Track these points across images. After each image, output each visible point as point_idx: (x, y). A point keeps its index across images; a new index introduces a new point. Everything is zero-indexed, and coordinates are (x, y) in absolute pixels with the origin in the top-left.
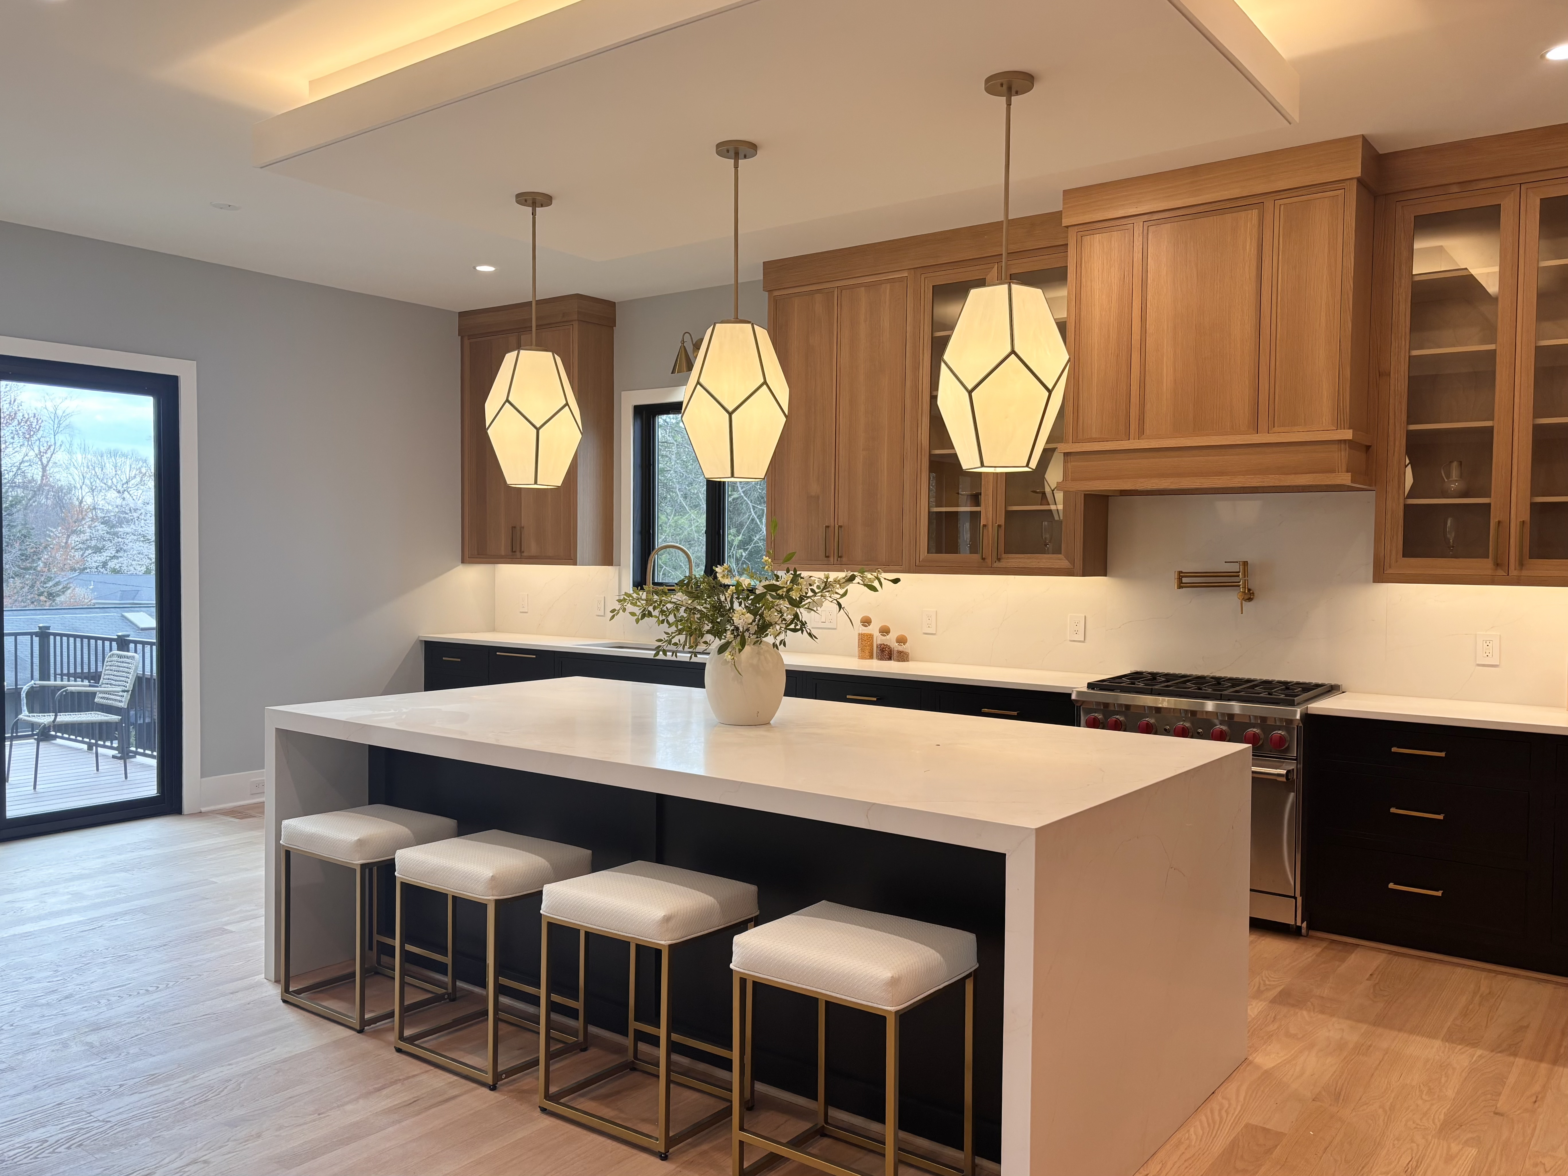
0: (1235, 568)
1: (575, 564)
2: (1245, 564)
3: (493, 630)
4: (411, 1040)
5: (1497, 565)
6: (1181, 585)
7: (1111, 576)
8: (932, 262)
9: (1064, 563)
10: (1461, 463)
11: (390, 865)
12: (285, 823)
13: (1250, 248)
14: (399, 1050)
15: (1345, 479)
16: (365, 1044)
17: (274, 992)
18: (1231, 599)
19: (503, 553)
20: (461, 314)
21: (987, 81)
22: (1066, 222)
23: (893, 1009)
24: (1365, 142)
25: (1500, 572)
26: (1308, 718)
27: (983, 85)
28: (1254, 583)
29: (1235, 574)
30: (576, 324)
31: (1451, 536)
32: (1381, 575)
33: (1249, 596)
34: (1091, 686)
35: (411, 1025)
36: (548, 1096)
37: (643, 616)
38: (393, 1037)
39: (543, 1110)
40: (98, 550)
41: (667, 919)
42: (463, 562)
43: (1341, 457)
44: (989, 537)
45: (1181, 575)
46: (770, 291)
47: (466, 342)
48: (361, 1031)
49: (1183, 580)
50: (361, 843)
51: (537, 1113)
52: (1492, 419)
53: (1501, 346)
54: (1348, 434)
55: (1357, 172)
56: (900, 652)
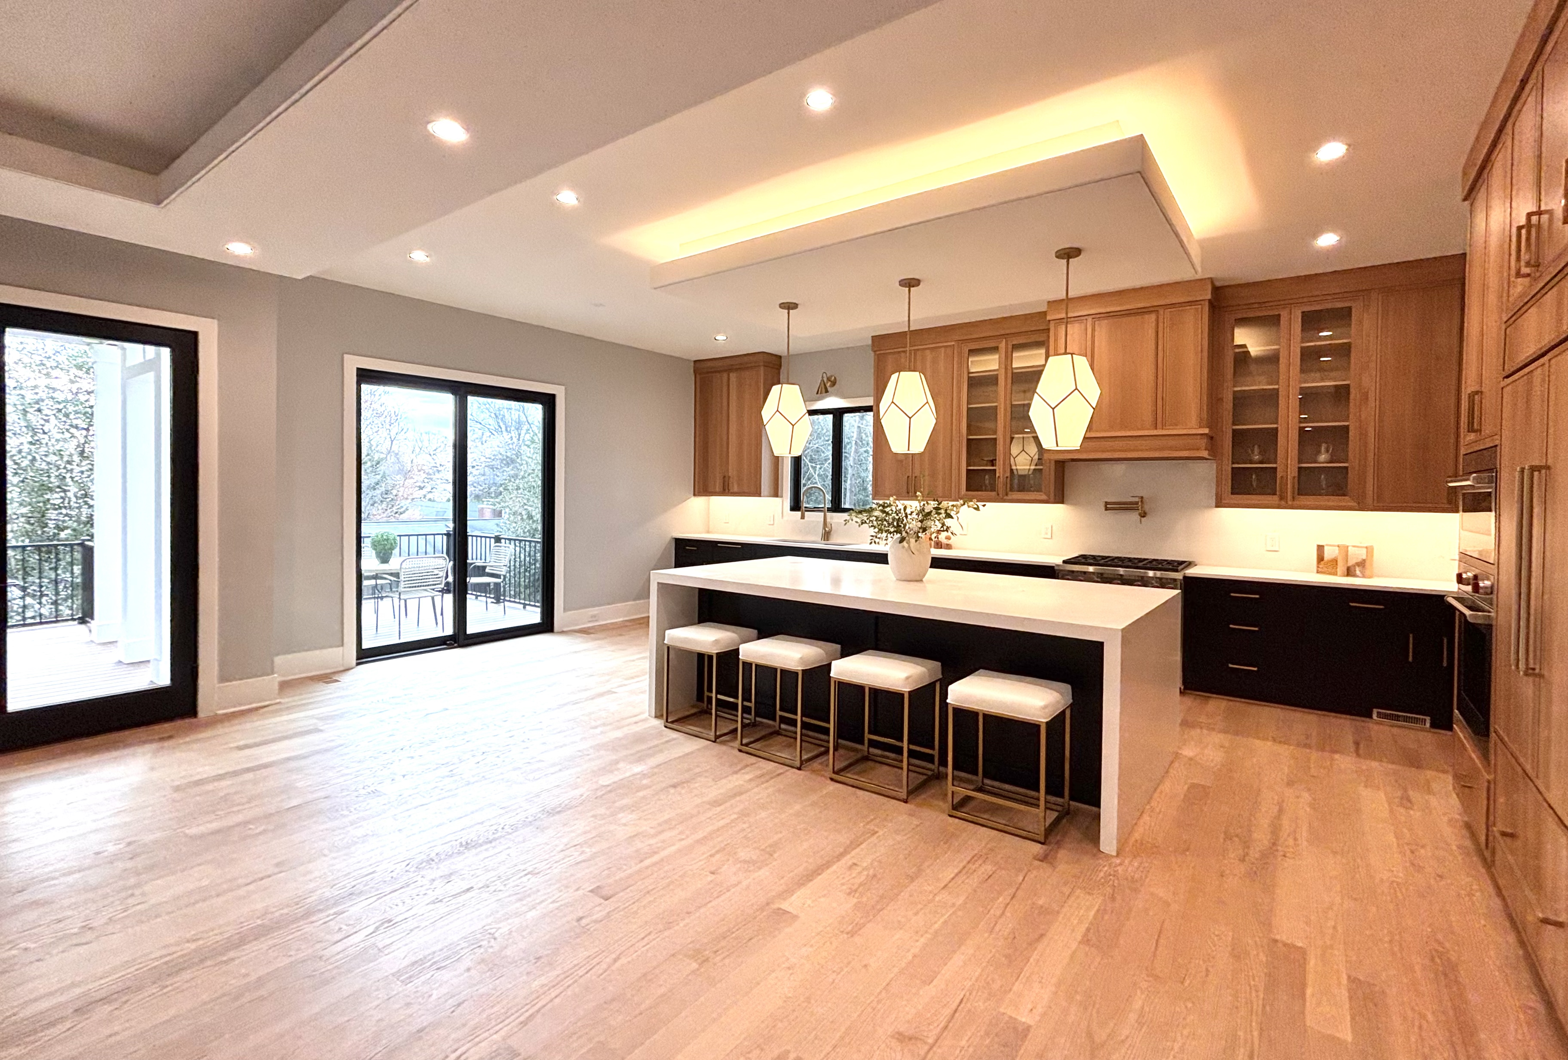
0: (1137, 499)
1: (760, 495)
2: (1142, 498)
3: (708, 532)
4: (747, 745)
5: (1281, 498)
6: (1107, 509)
7: (1067, 504)
8: (969, 337)
9: (1044, 497)
10: (1259, 446)
11: (736, 652)
12: (668, 632)
13: (1151, 333)
14: (740, 751)
15: (1205, 454)
16: (717, 748)
17: (659, 723)
18: (1134, 516)
19: (717, 490)
20: (695, 362)
21: (1057, 252)
22: (1048, 318)
23: (1045, 720)
24: (1212, 280)
25: (1283, 503)
26: (1185, 578)
27: (1054, 256)
28: (1146, 508)
29: (1137, 503)
30: (762, 368)
31: (1254, 484)
32: (1219, 505)
33: (1143, 515)
34: (1064, 562)
35: (747, 736)
36: (834, 772)
37: (862, 523)
38: (737, 744)
39: (832, 779)
40: (421, 488)
41: (907, 678)
42: (695, 495)
43: (1203, 442)
44: (1000, 483)
45: (1107, 503)
46: (875, 351)
47: (698, 376)
48: (714, 742)
49: (1108, 507)
50: (717, 642)
51: (829, 781)
52: (1277, 423)
53: (1281, 387)
54: (1206, 431)
55: (1209, 296)
56: (947, 545)
